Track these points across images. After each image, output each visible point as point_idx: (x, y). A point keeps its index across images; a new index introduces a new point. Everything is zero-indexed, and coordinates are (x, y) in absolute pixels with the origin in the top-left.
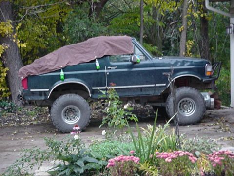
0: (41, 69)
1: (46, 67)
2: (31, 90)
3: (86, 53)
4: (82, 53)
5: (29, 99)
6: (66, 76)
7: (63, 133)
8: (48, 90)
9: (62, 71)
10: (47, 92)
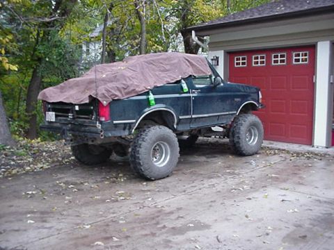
0: (126, 91)
1: (132, 88)
2: (115, 122)
3: (167, 71)
4: (163, 71)
5: (110, 135)
6: (157, 101)
7: (153, 180)
8: (134, 121)
9: (151, 94)
10: (132, 123)
